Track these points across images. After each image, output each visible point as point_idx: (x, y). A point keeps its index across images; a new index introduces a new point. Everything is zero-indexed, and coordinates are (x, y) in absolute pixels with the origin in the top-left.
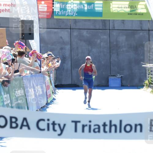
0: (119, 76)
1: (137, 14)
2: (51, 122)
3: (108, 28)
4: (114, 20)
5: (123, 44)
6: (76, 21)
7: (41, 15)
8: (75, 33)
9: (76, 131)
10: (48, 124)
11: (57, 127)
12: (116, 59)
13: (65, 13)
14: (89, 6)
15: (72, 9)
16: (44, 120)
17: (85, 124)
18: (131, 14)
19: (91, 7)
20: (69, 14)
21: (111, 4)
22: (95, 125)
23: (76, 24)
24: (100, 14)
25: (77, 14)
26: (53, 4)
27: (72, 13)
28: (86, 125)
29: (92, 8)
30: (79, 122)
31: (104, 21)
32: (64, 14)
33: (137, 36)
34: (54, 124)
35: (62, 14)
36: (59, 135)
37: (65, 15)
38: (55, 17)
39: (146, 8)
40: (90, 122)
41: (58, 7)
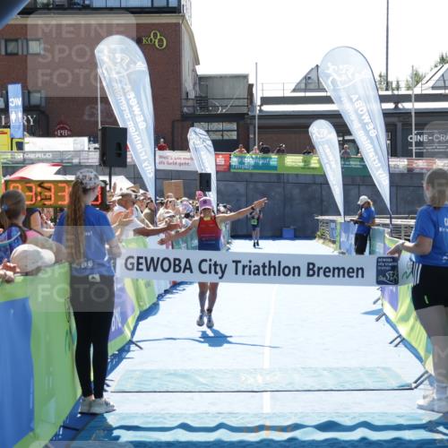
0: (292, 227)
1: (310, 168)
2: (212, 263)
3: (282, 181)
4: (288, 175)
5: (297, 197)
6: (251, 174)
7: (218, 168)
8: (251, 186)
9: (236, 273)
10: (210, 265)
11: (218, 268)
12: (290, 211)
13: (242, 166)
14: (264, 160)
15: (249, 163)
16: (206, 260)
17: (245, 264)
18: (304, 168)
20: (246, 168)
21: (286, 158)
22: (255, 266)
23: (252, 177)
24: (275, 168)
25: (253, 168)
26: (230, 158)
27: (249, 167)
28: (247, 266)
29: (267, 162)
30: (240, 262)
31: (279, 175)
33: (310, 189)
34: (215, 265)
36: (221, 278)
38: (232, 170)
39: (319, 162)
40: (250, 262)
41: (234, 161)
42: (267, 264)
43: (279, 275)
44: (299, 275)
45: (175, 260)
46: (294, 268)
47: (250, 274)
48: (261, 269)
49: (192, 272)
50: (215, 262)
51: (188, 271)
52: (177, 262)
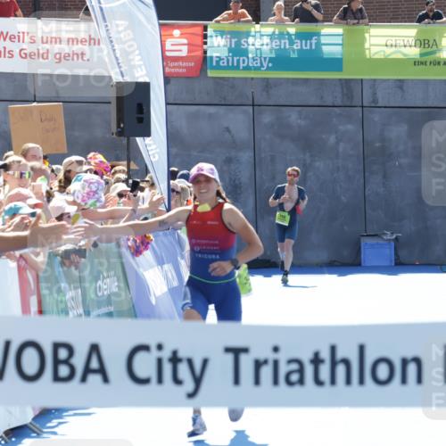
0: (389, 236)
1: (439, 63)
2: (166, 354)
3: (357, 101)
4: (375, 80)
5: (401, 148)
6: (267, 84)
7: (170, 67)
8: (267, 118)
9: (237, 381)
10: (160, 361)
11: (183, 370)
12: (382, 189)
13: (238, 61)
14: (304, 42)
15: (258, 51)
16: (145, 348)
17: (262, 357)
18: (422, 63)
19: (311, 44)
20: (251, 65)
21: (367, 35)
22: (290, 362)
23: (267, 92)
24: (336, 64)
25: (270, 65)
26: (205, 37)
27: (259, 61)
28: (266, 362)
29: (314, 47)
30: (246, 350)
31: (347, 84)
32: (235, 64)
34: (175, 359)
35: (230, 64)
36: (191, 395)
37: (237, 68)
38: (210, 73)
40: (276, 349)
41: (217, 45)
42: (325, 355)
43: (362, 381)
44: (419, 380)
45: (57, 346)
46: (405, 362)
47: (276, 382)
48: (309, 370)
49: (106, 380)
50: (175, 353)
51: (95, 379)
52: (63, 354)
